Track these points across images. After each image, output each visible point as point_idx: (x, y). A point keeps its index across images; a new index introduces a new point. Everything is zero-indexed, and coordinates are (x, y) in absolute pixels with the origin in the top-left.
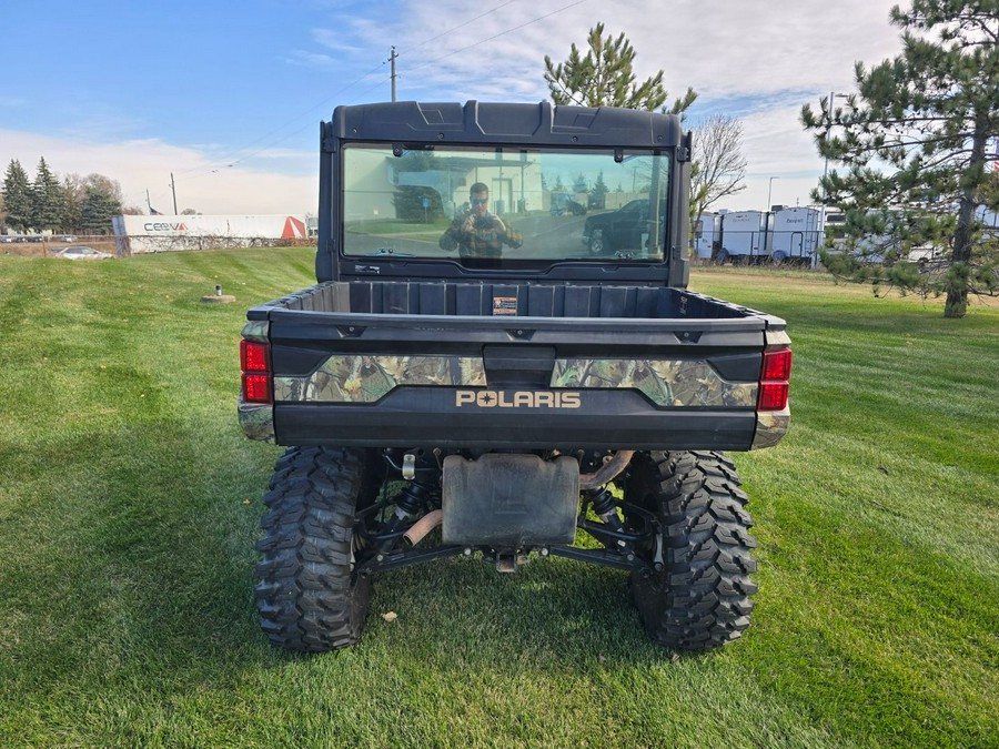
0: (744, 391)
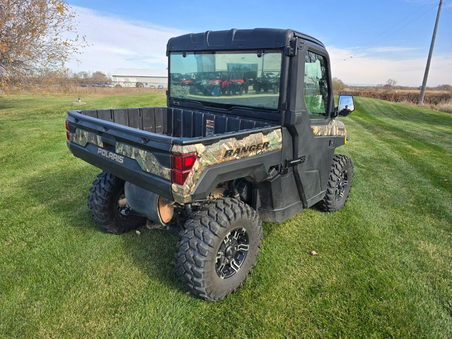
0: (166, 171)
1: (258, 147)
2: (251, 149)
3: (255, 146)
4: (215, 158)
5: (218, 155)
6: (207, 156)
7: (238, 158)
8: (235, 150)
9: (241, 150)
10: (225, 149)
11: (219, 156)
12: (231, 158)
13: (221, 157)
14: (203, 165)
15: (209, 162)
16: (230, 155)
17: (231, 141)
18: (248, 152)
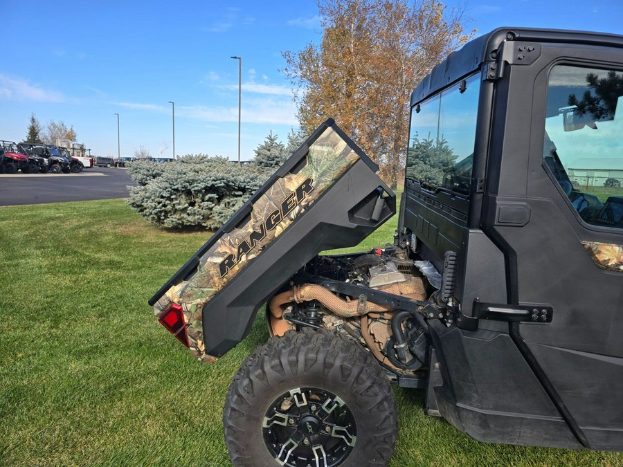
1: (286, 208)
2: (269, 225)
3: (276, 212)
4: (206, 290)
5: (209, 281)
6: (189, 296)
7: (252, 256)
8: (235, 251)
9: (249, 241)
10: (215, 264)
11: (211, 281)
12: (237, 268)
13: (216, 279)
14: (193, 310)
15: (199, 301)
16: (231, 264)
17: (220, 245)
18: (268, 232)
